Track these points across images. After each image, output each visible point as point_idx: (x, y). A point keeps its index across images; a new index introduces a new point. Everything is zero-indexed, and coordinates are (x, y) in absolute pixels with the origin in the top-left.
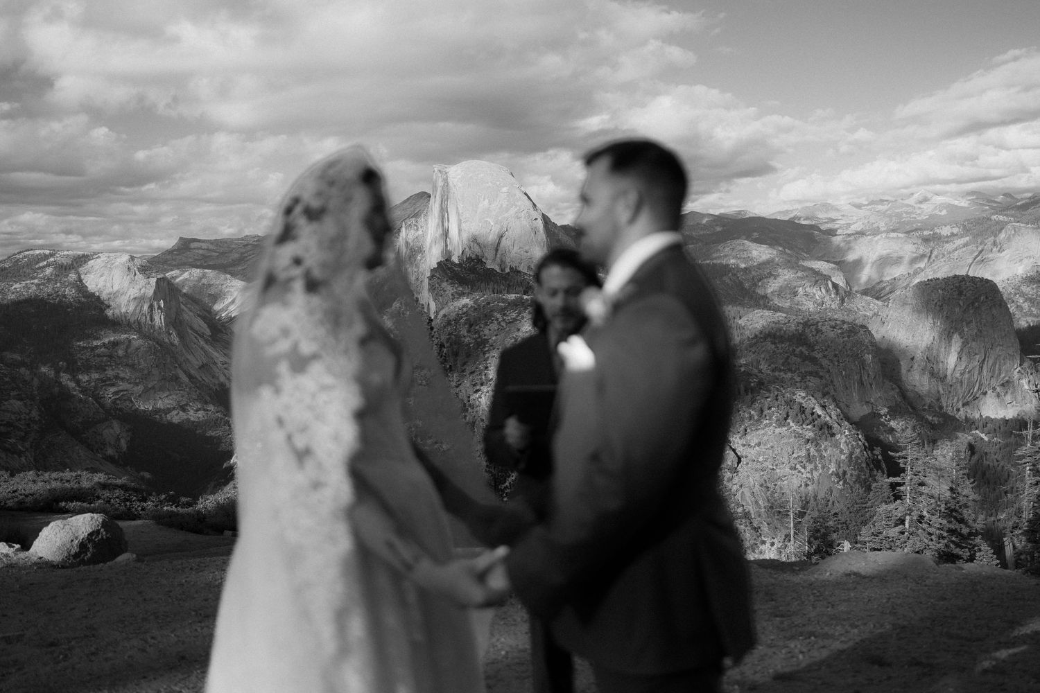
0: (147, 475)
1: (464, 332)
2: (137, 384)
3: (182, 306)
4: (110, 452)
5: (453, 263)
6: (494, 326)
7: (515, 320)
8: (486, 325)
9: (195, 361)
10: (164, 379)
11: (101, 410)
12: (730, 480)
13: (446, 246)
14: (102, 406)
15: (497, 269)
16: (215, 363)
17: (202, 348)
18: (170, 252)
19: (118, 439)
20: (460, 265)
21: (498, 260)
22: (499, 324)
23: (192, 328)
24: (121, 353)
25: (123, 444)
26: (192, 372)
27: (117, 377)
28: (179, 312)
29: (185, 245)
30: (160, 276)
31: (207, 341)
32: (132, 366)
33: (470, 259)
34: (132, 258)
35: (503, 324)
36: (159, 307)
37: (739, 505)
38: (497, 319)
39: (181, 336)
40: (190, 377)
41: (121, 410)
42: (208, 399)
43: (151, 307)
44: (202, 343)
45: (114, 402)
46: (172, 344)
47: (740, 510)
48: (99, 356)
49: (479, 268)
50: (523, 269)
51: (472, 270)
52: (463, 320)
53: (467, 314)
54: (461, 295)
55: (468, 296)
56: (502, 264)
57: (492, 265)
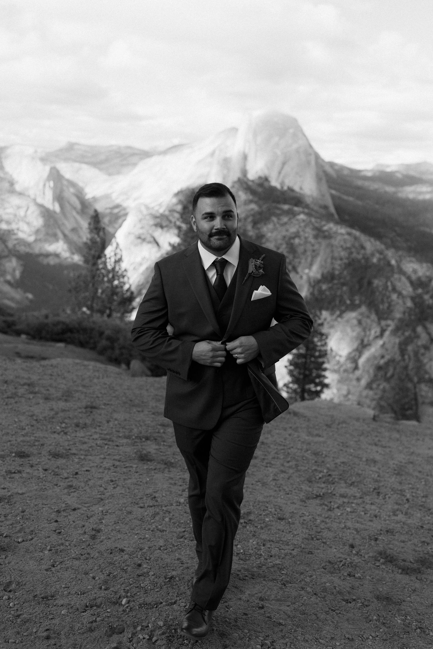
0: (30, 296)
1: (249, 227)
2: (30, 235)
3: (65, 188)
4: (9, 277)
5: (248, 179)
6: (271, 226)
7: (286, 224)
8: (265, 224)
9: (69, 225)
10: (47, 234)
11: (6, 250)
12: (423, 355)
13: (245, 166)
14: (6, 247)
15: (278, 186)
16: (81, 228)
17: (74, 217)
18: (61, 150)
19: (14, 270)
20: (253, 181)
21: (280, 180)
22: (275, 225)
23: (69, 202)
24: (22, 213)
25: (18, 274)
26: (67, 232)
27: (18, 229)
28: (62, 191)
29: (71, 147)
30: (52, 165)
31: (78, 213)
32: (28, 224)
33: (260, 178)
34: (36, 152)
35: (278, 226)
36: (50, 187)
37: (426, 372)
38: (273, 221)
39: (62, 207)
40: (65, 236)
41: (18, 251)
42: (74, 251)
43: (45, 185)
44: (74, 213)
45: (14, 246)
46: (55, 212)
47: (427, 376)
48: (8, 214)
49: (266, 184)
50: (296, 188)
51: (261, 185)
52: (250, 219)
53: (253, 215)
54: (251, 201)
55: (256, 203)
56: (282, 184)
57: (275, 183)
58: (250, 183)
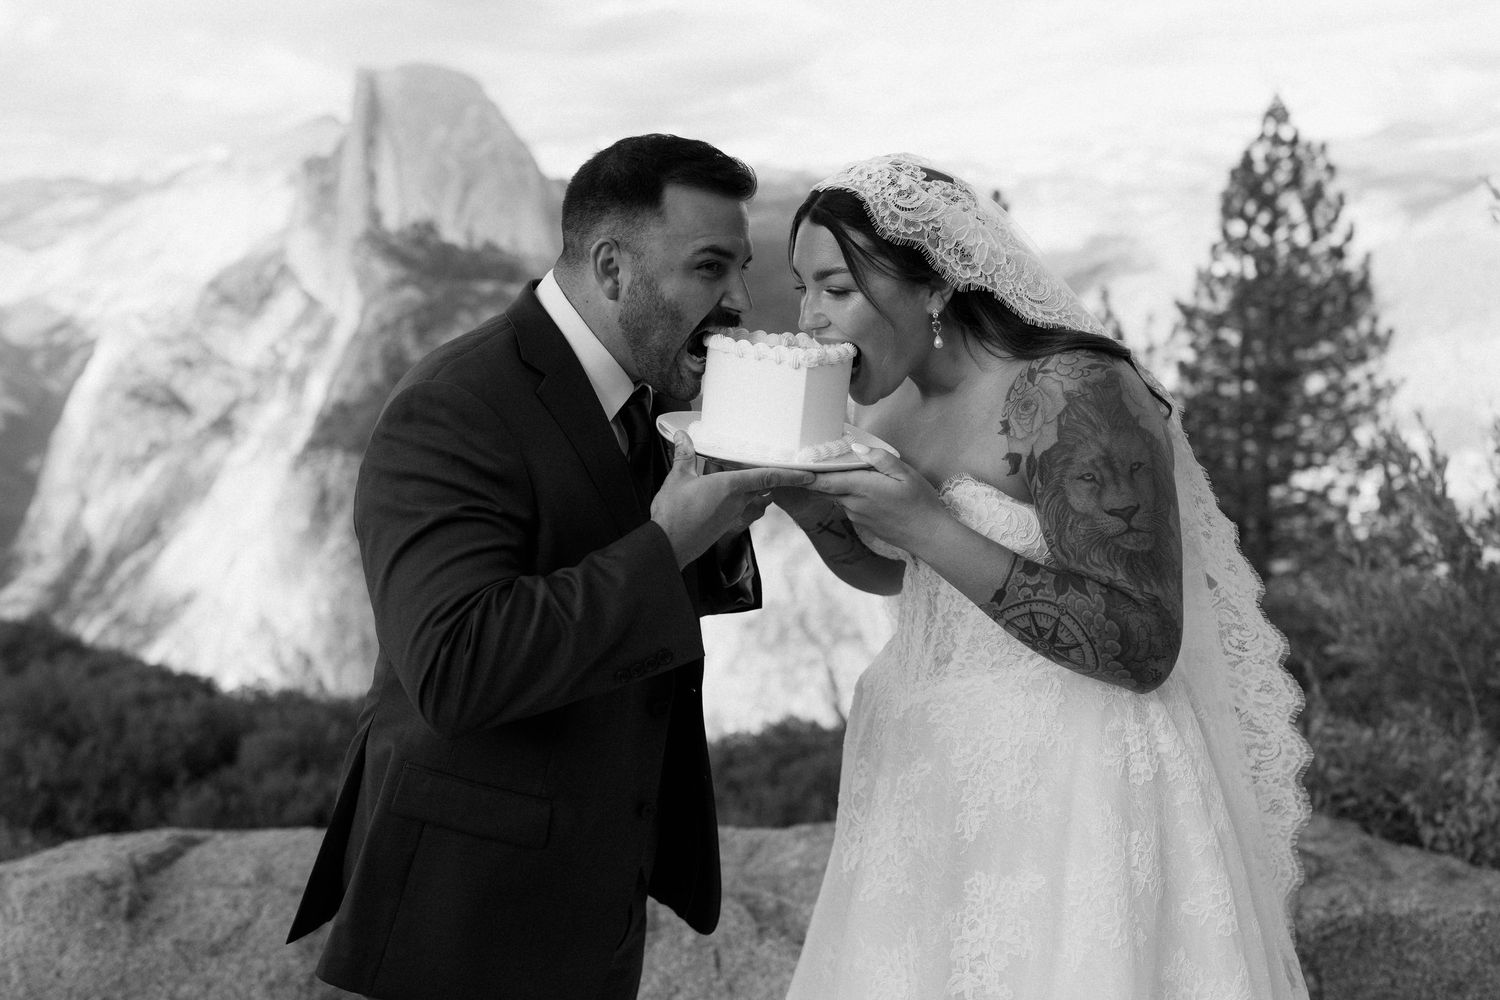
5: (386, 232)
13: (373, 202)
15: (462, 244)
20: (401, 234)
21: (463, 228)
49: (431, 239)
50: (503, 242)
51: (420, 242)
52: (407, 324)
53: (416, 313)
54: (402, 283)
55: (418, 284)
56: (469, 234)
57: (452, 234)
58: (395, 242)
